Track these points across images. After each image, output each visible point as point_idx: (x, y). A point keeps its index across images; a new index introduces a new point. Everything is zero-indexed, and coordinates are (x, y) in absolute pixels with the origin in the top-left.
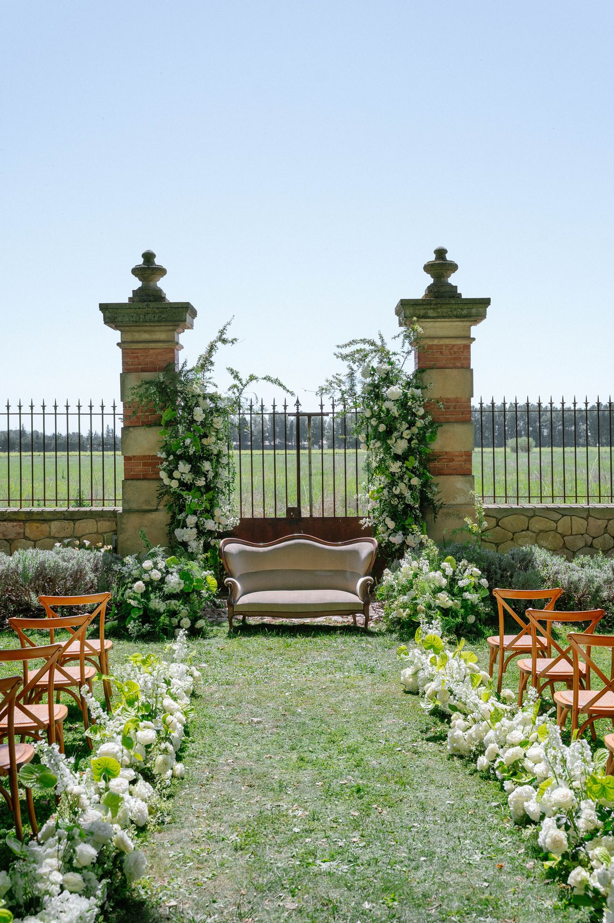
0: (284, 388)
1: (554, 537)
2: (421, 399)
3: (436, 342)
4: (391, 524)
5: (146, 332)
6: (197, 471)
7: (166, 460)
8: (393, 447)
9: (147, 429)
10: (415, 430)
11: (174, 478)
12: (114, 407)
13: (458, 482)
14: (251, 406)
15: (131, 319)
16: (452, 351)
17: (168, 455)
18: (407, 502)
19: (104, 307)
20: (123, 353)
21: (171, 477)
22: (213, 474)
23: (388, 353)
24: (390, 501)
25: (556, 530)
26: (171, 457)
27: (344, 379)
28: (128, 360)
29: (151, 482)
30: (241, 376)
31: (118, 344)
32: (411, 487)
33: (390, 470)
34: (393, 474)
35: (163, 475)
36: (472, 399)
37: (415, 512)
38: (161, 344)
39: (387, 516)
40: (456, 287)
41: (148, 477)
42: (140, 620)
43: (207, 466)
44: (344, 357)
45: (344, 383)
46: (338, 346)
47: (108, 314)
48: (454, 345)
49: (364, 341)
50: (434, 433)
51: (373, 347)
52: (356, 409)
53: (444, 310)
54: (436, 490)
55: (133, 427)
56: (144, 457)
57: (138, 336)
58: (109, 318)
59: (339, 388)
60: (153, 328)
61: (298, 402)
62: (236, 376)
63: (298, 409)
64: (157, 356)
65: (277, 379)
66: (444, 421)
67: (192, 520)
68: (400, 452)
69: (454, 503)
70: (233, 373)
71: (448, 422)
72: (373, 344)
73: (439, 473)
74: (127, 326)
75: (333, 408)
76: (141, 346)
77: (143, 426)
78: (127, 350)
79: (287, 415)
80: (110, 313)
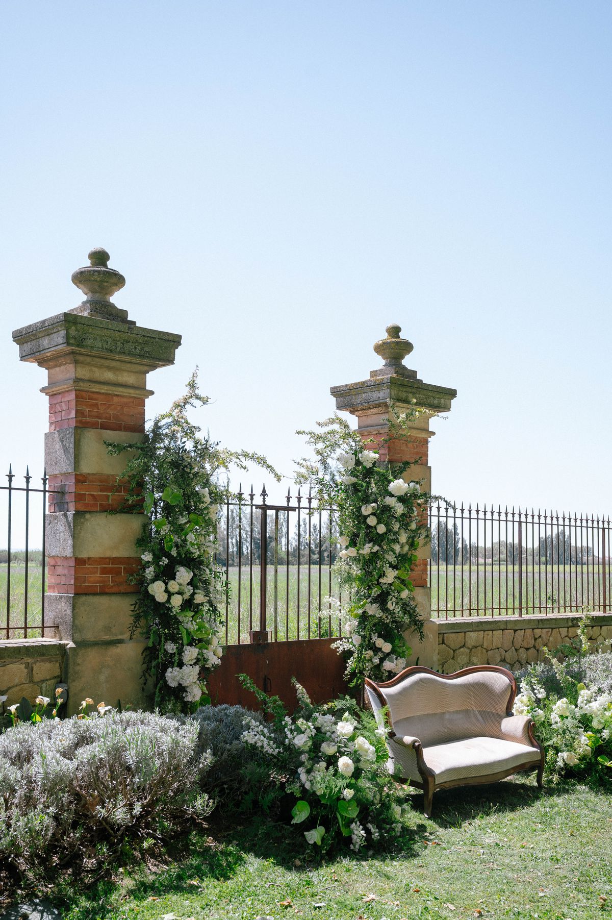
1: (482, 653)
4: (387, 647)
5: (110, 368)
9: (109, 517)
13: (419, 595)
15: (105, 346)
16: (415, 445)
17: (157, 558)
19: (70, 320)
20: (78, 397)
25: (482, 646)
28: (84, 408)
29: (113, 598)
32: (400, 602)
38: (131, 391)
39: (379, 637)
40: (415, 371)
41: (107, 590)
44: (317, 439)
46: (319, 424)
47: (73, 332)
48: (417, 438)
55: (90, 512)
56: (102, 560)
57: (99, 374)
58: (75, 338)
60: (122, 366)
61: (264, 491)
63: (264, 501)
64: (122, 408)
65: (263, 458)
67: (191, 653)
74: (90, 356)
75: (299, 502)
76: (104, 389)
77: (101, 511)
78: (83, 393)
79: (254, 507)
80: (77, 330)
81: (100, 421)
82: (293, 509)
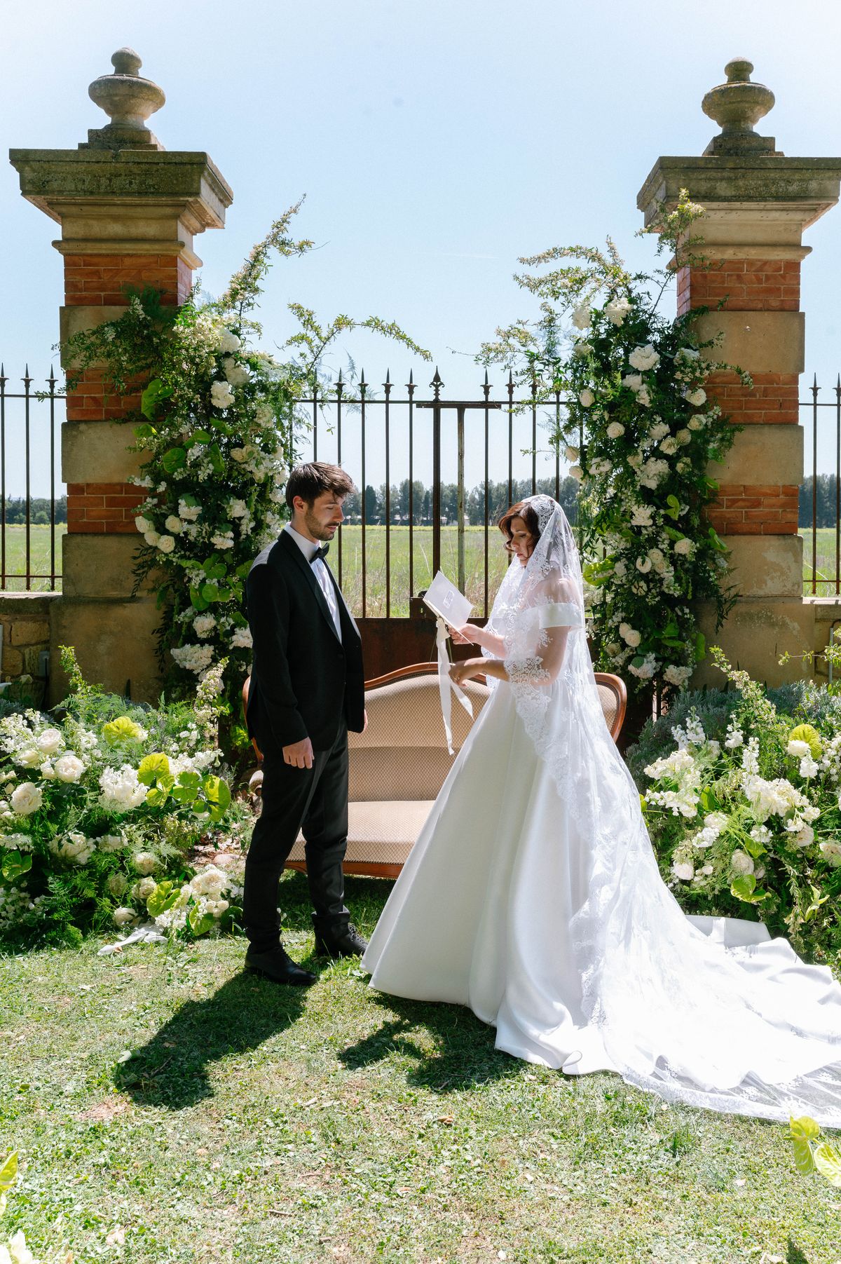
0: (409, 343)
2: (703, 365)
3: (729, 254)
4: (632, 637)
5: (116, 218)
6: (214, 517)
7: (152, 492)
8: (639, 473)
9: (117, 427)
10: (685, 436)
11: (166, 532)
12: (52, 383)
13: (770, 550)
14: (340, 386)
15: (80, 186)
16: (762, 275)
17: (157, 481)
18: (666, 590)
19: (20, 158)
20: (66, 264)
21: (162, 530)
22: (253, 524)
23: (625, 278)
24: (630, 588)
26: (162, 487)
27: (532, 330)
28: (78, 278)
29: (124, 540)
30: (318, 320)
31: (55, 244)
32: (674, 560)
33: (634, 523)
34: (638, 530)
35: (142, 524)
36: (801, 376)
37: (682, 611)
38: (147, 246)
39: (624, 620)
40: (773, 139)
41: (119, 529)
42: (24, 884)
43: (237, 508)
44: (534, 285)
45: (533, 340)
46: (523, 260)
47: (30, 175)
48: (765, 263)
49: (575, 251)
50: (727, 442)
51: (595, 265)
52: (558, 393)
53: (752, 182)
54: (725, 565)
55: (86, 422)
56: (110, 487)
57: (97, 229)
58: (32, 182)
59: (523, 349)
60: (131, 212)
61: (437, 378)
62: (308, 323)
63: (437, 394)
64: (139, 272)
65: (393, 324)
66: (742, 421)
67: (204, 624)
68: (652, 484)
69: (761, 593)
70: (302, 315)
71: (751, 423)
72: (595, 257)
73: (729, 530)
74: (75, 204)
75: (511, 392)
76: (104, 248)
77: (107, 420)
78: (76, 259)
79: (414, 405)
80: (34, 171)
81: (102, 294)
82: (497, 405)
